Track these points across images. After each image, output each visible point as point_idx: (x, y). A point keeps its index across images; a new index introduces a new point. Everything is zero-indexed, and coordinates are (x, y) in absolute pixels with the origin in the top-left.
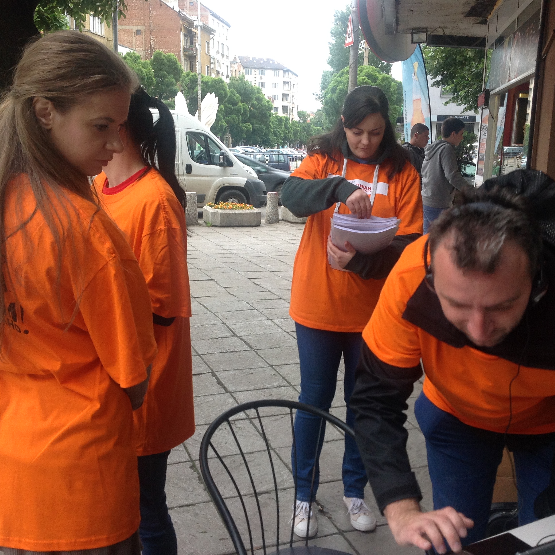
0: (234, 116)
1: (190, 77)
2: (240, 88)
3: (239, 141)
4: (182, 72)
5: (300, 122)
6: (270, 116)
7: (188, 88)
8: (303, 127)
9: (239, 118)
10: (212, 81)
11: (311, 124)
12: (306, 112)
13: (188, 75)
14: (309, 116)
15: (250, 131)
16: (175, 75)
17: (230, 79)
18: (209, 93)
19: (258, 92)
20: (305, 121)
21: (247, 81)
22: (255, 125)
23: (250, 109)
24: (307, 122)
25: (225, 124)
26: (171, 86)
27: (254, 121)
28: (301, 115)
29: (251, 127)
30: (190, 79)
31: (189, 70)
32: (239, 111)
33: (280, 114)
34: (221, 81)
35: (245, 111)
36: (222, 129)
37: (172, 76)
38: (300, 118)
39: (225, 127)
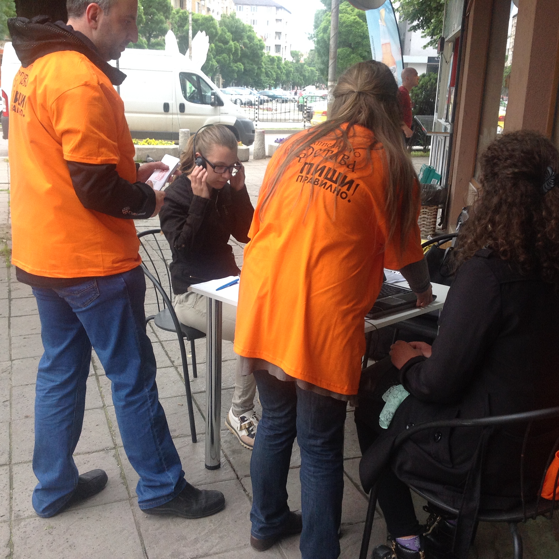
0: (225, 55)
1: (180, 14)
2: (231, 26)
3: (230, 82)
4: (172, 10)
5: (293, 62)
6: (262, 56)
7: (179, 26)
8: (296, 68)
9: (229, 57)
10: (203, 19)
11: (305, 64)
12: (299, 52)
13: (178, 13)
14: (302, 55)
15: (242, 71)
16: (164, 13)
17: (221, 16)
18: (199, 32)
19: (250, 31)
20: (298, 61)
21: (238, 19)
22: (247, 65)
23: (241, 48)
24: (300, 62)
25: (215, 64)
26: (160, 24)
27: (246, 61)
28: (294, 54)
29: (242, 67)
30: (180, 17)
31: (178, 7)
32: (229, 51)
33: (273, 53)
34: (212, 19)
35: (236, 49)
36: (213, 69)
37: (162, 13)
38: (293, 57)
39: (215, 67)
